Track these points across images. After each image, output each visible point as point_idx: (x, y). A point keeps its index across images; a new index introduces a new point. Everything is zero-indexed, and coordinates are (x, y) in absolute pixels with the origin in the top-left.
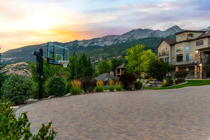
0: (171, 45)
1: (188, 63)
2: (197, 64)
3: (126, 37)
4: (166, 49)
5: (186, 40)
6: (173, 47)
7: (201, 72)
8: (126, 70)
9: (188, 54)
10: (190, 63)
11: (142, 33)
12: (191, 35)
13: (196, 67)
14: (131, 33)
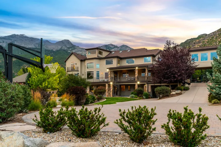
0: (81, 61)
1: (99, 81)
2: (108, 82)
3: (4, 42)
4: (76, 64)
5: (97, 57)
6: (83, 63)
7: (111, 90)
8: (30, 85)
9: (99, 72)
10: (100, 81)
11: (26, 40)
12: (100, 53)
13: (107, 85)
14: (11, 38)
